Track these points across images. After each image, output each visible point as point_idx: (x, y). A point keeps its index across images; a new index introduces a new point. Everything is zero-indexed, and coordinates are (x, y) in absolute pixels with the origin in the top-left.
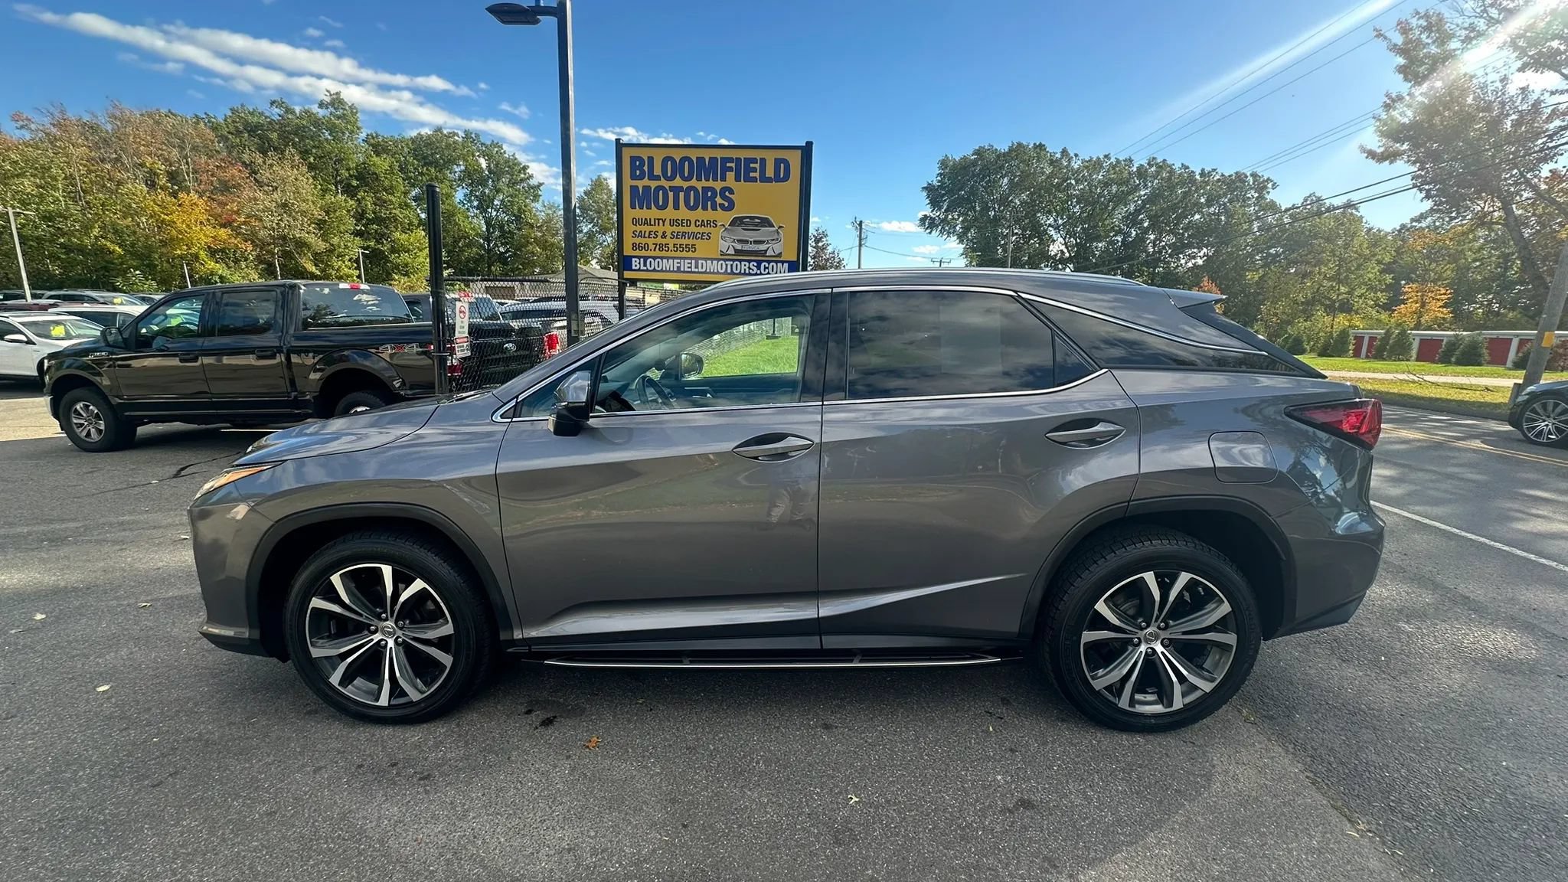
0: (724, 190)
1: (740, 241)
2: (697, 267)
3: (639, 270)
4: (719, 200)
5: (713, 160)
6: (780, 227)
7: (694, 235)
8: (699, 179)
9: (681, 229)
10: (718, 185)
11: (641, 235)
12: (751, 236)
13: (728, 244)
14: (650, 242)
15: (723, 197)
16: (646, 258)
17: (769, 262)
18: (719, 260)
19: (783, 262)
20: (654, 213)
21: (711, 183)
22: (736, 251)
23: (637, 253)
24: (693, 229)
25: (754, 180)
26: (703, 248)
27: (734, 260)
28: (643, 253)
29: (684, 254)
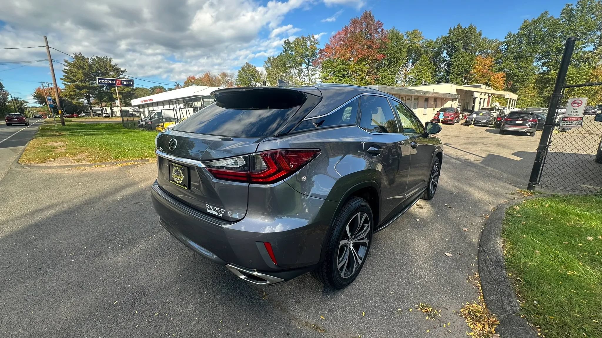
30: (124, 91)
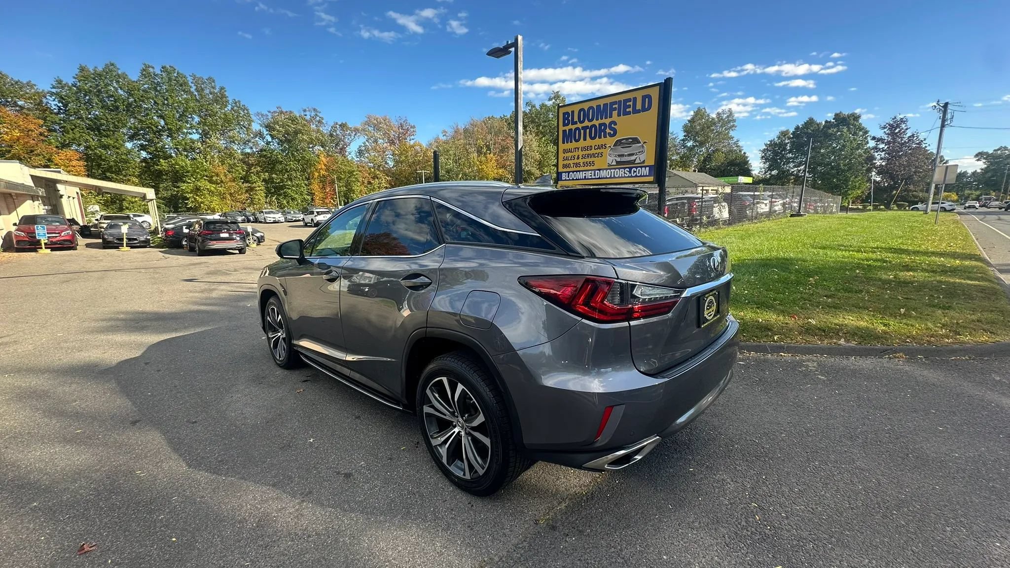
0: (611, 123)
1: (619, 156)
2: (595, 175)
3: (566, 180)
4: (608, 130)
5: (605, 105)
6: (645, 142)
7: (593, 155)
8: (597, 119)
9: (587, 152)
10: (607, 121)
11: (567, 159)
12: (626, 151)
13: (612, 158)
14: (571, 162)
15: (611, 128)
16: (569, 172)
17: (637, 168)
18: (606, 169)
19: (645, 167)
20: (574, 144)
21: (604, 121)
22: (617, 162)
23: (565, 170)
24: (593, 151)
25: (629, 113)
26: (599, 163)
27: (615, 169)
28: (568, 170)
29: (588, 168)
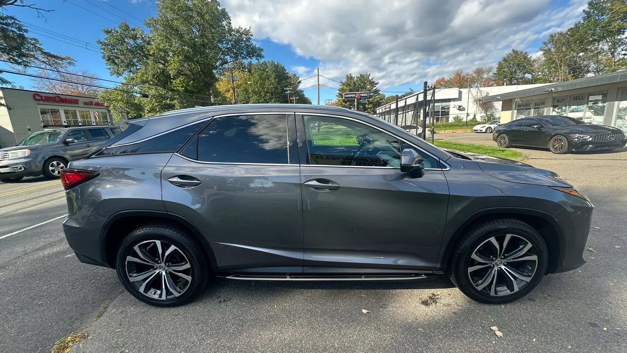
30: (374, 101)
